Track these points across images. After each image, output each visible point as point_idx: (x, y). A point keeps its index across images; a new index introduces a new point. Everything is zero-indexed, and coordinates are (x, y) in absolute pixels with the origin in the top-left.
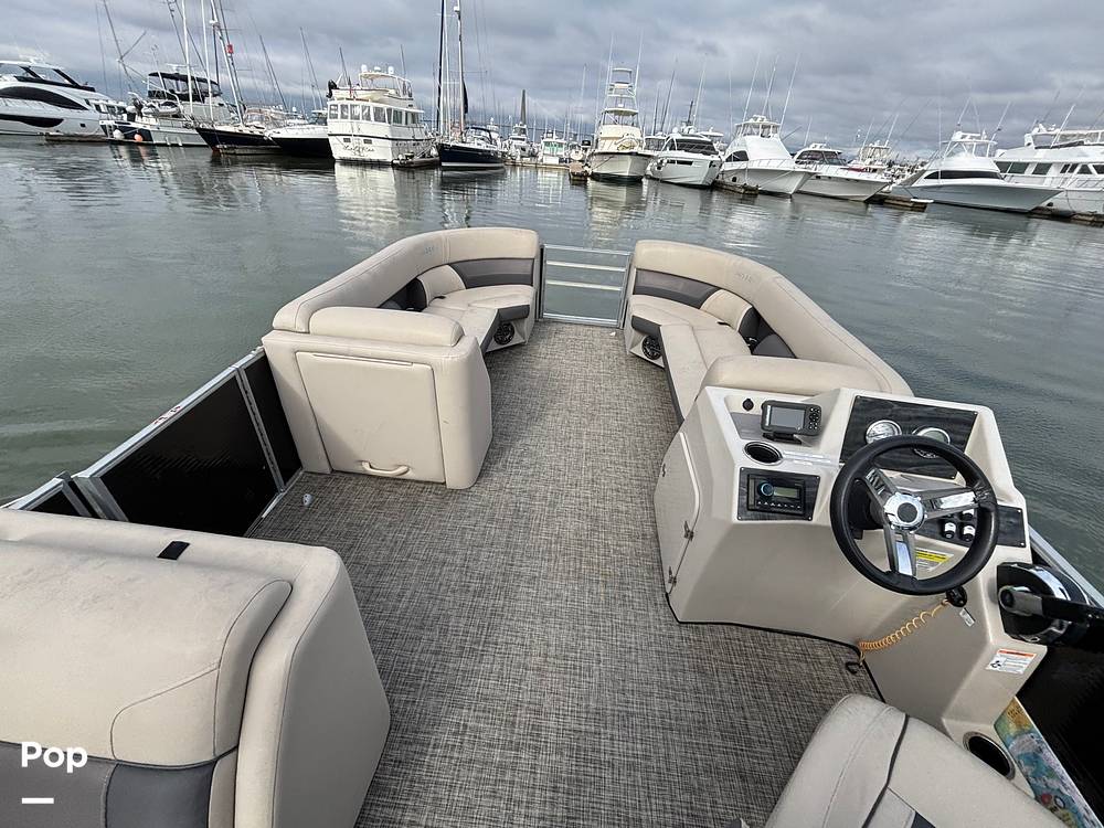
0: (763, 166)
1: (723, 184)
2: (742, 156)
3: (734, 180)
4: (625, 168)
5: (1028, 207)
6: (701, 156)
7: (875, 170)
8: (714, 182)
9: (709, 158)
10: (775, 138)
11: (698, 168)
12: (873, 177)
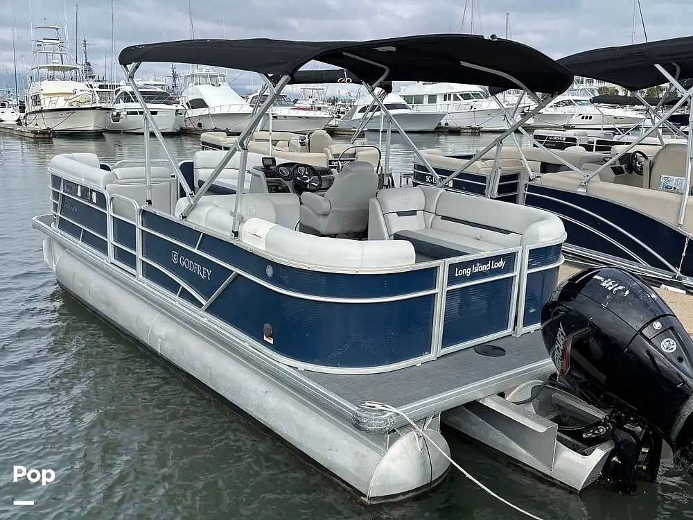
0: (225, 111)
1: (191, 129)
2: (199, 103)
3: (200, 125)
4: (89, 123)
5: (432, 127)
6: (163, 106)
7: (319, 109)
8: (182, 129)
9: (174, 107)
10: (225, 86)
11: (166, 117)
12: (318, 114)
